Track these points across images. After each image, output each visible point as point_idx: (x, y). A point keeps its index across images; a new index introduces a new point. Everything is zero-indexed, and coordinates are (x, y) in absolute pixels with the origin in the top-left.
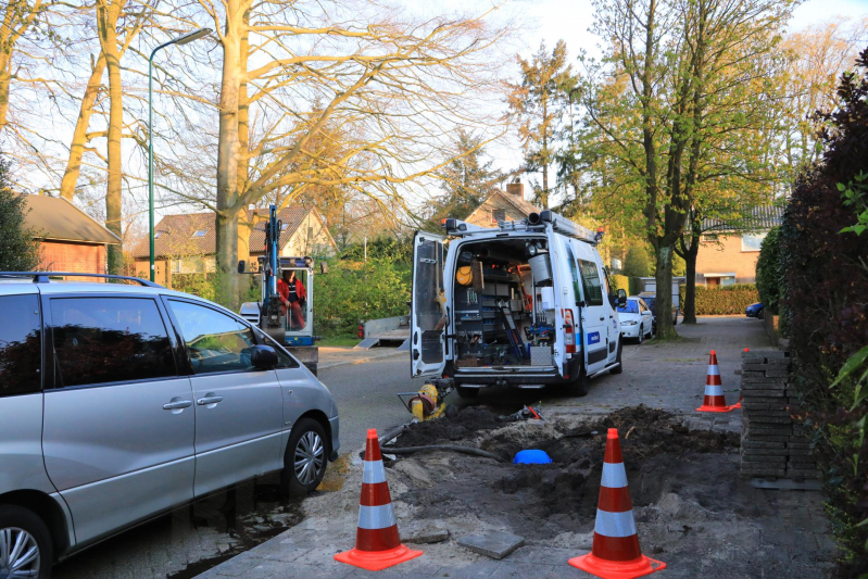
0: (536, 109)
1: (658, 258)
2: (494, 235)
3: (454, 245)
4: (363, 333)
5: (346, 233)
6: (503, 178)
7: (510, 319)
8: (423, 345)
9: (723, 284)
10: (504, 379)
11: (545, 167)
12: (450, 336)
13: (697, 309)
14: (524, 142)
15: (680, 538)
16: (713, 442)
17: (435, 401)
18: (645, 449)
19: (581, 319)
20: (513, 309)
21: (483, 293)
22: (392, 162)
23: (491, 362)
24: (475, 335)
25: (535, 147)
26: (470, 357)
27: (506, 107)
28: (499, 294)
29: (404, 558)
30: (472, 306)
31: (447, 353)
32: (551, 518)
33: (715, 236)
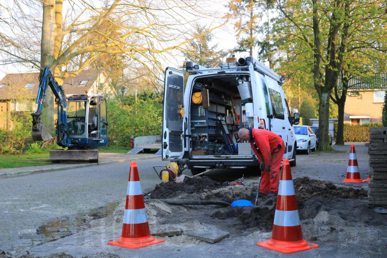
0: (246, 12)
1: (321, 100)
2: (216, 72)
3: (191, 78)
4: (133, 144)
5: (124, 88)
6: (224, 55)
7: (225, 127)
8: (170, 140)
9: (361, 123)
10: (221, 162)
11: (251, 49)
12: (187, 136)
13: (345, 138)
14: (237, 33)
15: (328, 234)
16: (351, 194)
17: (177, 173)
18: (308, 195)
19: (270, 126)
20: (228, 122)
21: (209, 109)
22: (154, 41)
23: (213, 153)
24: (203, 136)
25: (245, 36)
26: (200, 149)
27: (227, 10)
28: (219, 111)
29: (152, 243)
30: (202, 118)
31: (185, 147)
32: (247, 230)
33: (357, 93)
